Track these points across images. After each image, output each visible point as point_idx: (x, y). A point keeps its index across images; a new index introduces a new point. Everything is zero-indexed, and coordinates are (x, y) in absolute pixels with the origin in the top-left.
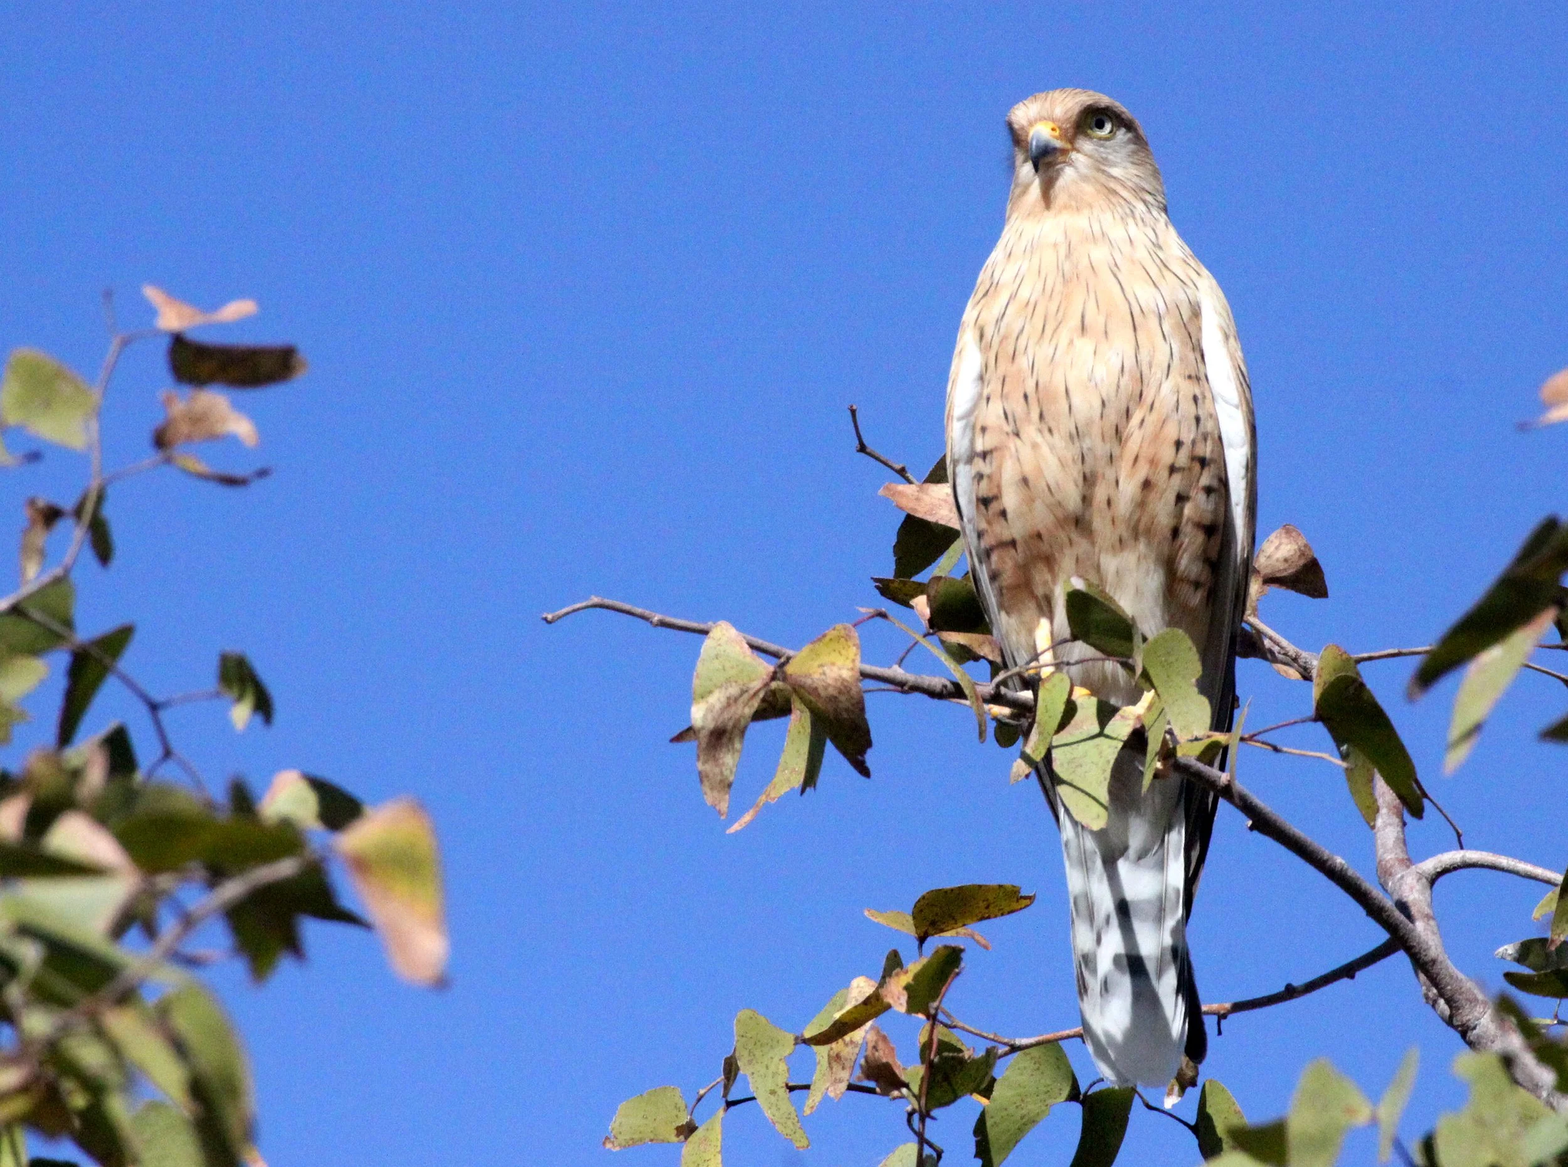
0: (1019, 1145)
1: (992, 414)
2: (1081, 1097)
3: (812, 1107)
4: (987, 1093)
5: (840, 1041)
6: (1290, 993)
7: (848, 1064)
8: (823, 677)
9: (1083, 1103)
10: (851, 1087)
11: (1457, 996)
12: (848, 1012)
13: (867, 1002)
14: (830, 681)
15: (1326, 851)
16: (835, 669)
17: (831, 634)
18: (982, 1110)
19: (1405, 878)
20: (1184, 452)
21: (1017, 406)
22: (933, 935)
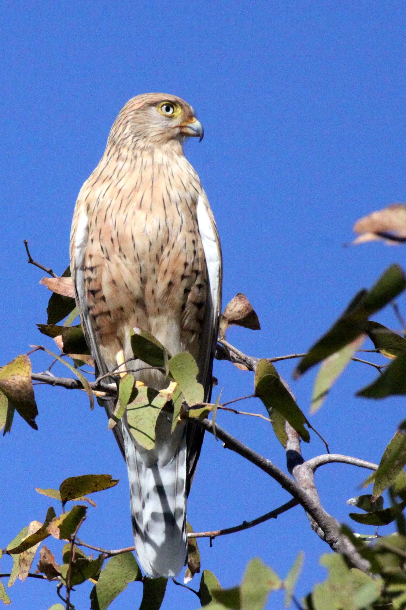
0: (113, 602)
1: (95, 248)
2: (143, 579)
3: (12, 583)
4: (96, 578)
5: (25, 552)
6: (245, 525)
7: (29, 563)
8: (14, 381)
9: (143, 582)
10: (30, 575)
11: (328, 526)
12: (29, 537)
13: (38, 532)
14: (17, 383)
15: (262, 457)
16: (19, 377)
17: (17, 360)
18: (94, 586)
19: (301, 468)
20: (188, 268)
21: (107, 245)
22: (69, 500)
